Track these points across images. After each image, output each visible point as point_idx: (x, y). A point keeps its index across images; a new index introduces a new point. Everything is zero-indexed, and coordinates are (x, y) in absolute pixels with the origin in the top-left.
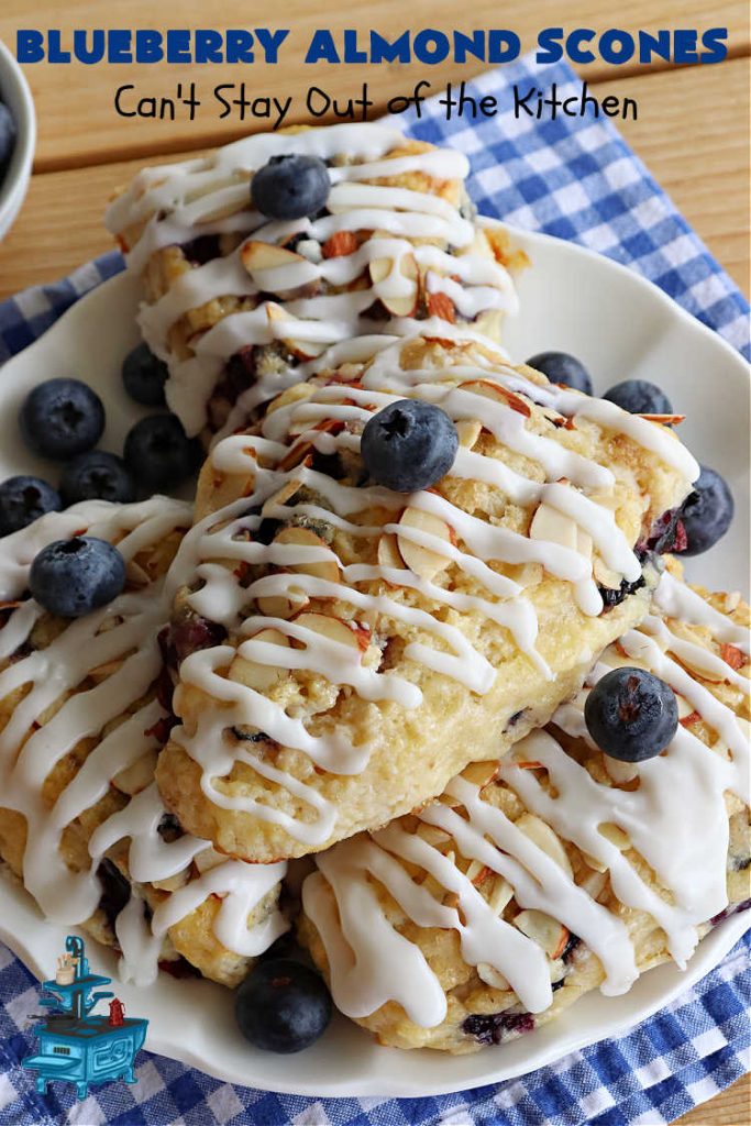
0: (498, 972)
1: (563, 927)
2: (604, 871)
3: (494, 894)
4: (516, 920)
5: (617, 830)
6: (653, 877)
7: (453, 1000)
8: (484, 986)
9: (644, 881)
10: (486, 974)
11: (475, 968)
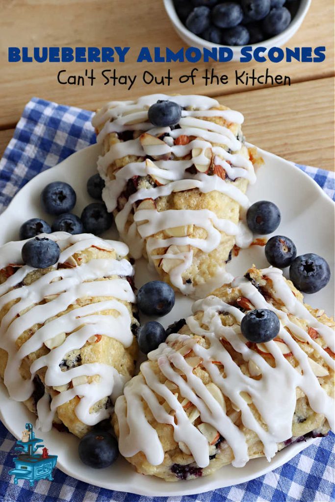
0: (187, 446)
1: (218, 432)
2: (238, 411)
3: (191, 414)
4: (199, 426)
5: (247, 395)
6: (259, 417)
7: (167, 455)
8: (181, 452)
9: (256, 418)
10: (182, 446)
11: (178, 443)
